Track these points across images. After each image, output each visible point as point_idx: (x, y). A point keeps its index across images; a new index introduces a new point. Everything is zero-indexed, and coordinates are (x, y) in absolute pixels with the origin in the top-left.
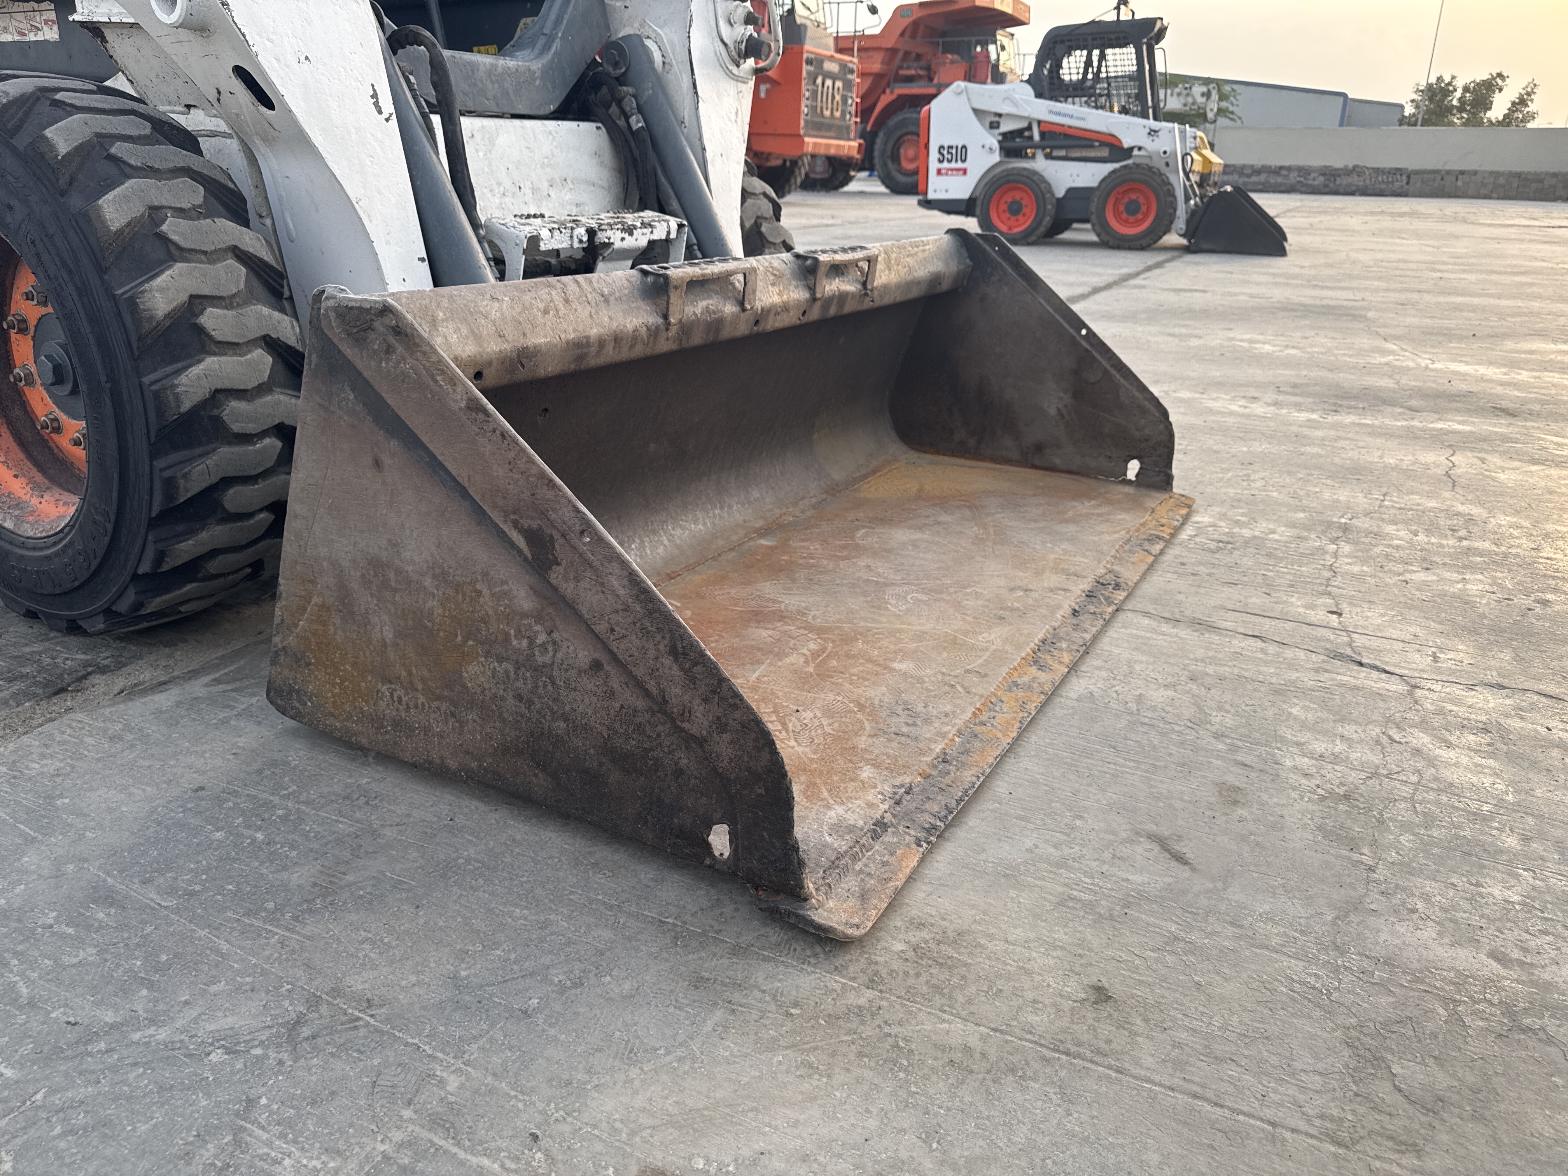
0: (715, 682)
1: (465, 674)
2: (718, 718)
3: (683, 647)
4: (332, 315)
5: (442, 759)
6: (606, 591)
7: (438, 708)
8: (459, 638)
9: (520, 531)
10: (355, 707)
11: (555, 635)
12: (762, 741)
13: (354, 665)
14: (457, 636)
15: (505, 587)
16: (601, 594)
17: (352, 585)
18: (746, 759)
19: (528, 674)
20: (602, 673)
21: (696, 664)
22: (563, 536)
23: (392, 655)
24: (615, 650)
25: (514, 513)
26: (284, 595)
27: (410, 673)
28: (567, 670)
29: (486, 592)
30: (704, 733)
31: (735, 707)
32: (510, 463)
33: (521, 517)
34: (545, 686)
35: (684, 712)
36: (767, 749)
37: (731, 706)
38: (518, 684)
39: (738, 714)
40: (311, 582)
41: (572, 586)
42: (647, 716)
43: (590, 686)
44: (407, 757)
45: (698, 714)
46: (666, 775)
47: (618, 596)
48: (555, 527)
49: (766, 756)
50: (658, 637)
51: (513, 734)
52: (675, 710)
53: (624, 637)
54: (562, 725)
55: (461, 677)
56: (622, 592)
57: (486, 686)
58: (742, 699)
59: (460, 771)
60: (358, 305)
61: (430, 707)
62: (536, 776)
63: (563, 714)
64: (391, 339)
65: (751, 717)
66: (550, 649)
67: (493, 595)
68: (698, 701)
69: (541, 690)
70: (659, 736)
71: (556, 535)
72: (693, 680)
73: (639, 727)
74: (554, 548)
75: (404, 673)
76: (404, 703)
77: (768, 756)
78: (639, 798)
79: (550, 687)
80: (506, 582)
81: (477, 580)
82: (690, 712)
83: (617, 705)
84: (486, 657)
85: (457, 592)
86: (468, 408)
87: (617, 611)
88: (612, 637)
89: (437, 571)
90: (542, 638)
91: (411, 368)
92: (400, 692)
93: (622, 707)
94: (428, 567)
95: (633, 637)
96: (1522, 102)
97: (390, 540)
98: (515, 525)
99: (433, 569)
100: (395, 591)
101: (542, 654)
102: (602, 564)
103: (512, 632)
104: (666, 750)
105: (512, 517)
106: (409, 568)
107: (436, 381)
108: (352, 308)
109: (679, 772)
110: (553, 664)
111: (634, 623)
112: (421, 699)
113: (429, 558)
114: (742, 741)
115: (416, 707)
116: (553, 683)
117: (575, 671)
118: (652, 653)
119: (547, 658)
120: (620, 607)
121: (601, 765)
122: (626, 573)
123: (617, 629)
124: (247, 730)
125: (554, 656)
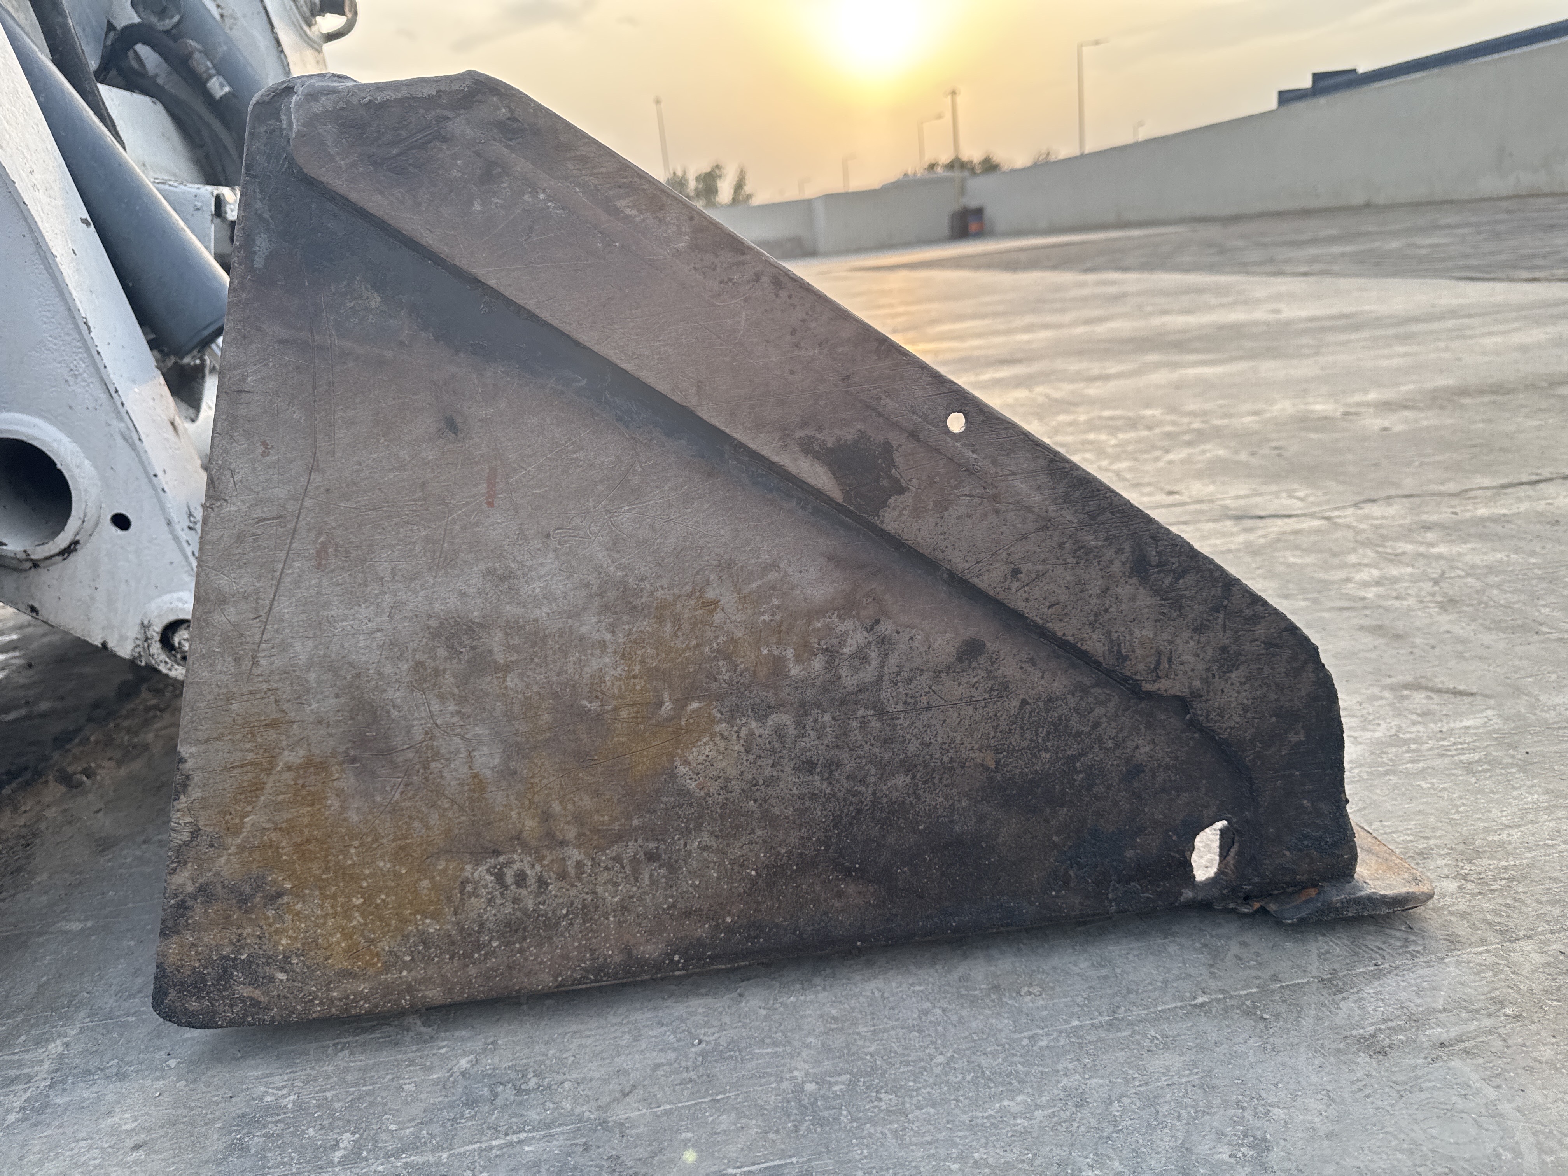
0: (1219, 592)
1: (682, 770)
2: (1224, 649)
3: (1159, 554)
4: (328, 131)
5: (628, 951)
6: (1001, 507)
7: (617, 859)
8: (668, 706)
9: (817, 456)
10: (406, 937)
11: (886, 627)
12: (1302, 657)
13: (401, 854)
14: (661, 704)
15: (773, 576)
16: (992, 518)
17: (390, 694)
18: (1273, 696)
19: (827, 717)
20: (982, 659)
21: (1181, 574)
22: (913, 435)
23: (498, 798)
24: (1020, 606)
25: (804, 424)
26: (196, 778)
27: (546, 817)
28: (909, 681)
29: (729, 599)
30: (1197, 684)
31: (1254, 619)
32: (793, 332)
33: (820, 429)
34: (864, 723)
35: (1158, 663)
36: (1310, 667)
37: (1248, 620)
38: (804, 743)
39: (1260, 630)
40: (273, 724)
41: (931, 520)
42: (1072, 701)
43: (958, 691)
44: (545, 980)
45: (1185, 657)
46: (1109, 787)
47: (1028, 509)
48: (897, 426)
49: (1308, 676)
50: (1109, 553)
51: (793, 839)
52: (1141, 667)
53: (1040, 576)
54: (901, 780)
55: (673, 777)
56: (1036, 498)
57: (732, 772)
58: (1265, 603)
59: (669, 956)
60: (404, 92)
61: (595, 863)
62: (840, 894)
63: (902, 762)
64: (498, 149)
65: (1283, 625)
66: (873, 655)
67: (744, 599)
68: (1186, 634)
69: (856, 736)
70: (1096, 725)
71: (896, 438)
72: (1178, 605)
73: (1056, 726)
74: (892, 464)
75: (530, 823)
76: (532, 880)
77: (1312, 676)
78: (1055, 845)
79: (875, 724)
80: (775, 566)
81: (708, 582)
82: (1170, 660)
83: (1015, 703)
84: (730, 721)
85: (660, 619)
86: (695, 247)
87: (1025, 537)
88: (1016, 585)
89: (611, 595)
90: (856, 639)
91: (549, 198)
92: (521, 861)
93: (1024, 702)
94: (590, 596)
95: (1059, 570)
96: (739, 186)
97: (490, 572)
98: (808, 448)
99: (601, 595)
100: (506, 669)
101: (856, 670)
102: (994, 462)
103: (790, 653)
104: (1110, 744)
105: (799, 434)
106: (541, 613)
107: (615, 212)
108: (384, 105)
109: (1134, 771)
110: (880, 679)
111: (1061, 545)
112: (575, 854)
113: (592, 578)
114: (1267, 670)
115: (562, 876)
116: (881, 713)
117: (926, 675)
118: (1096, 585)
119: (868, 673)
120: (1032, 527)
121: (982, 819)
122: (1042, 463)
123: (1024, 567)
124: (110, 1098)
125: (882, 665)
